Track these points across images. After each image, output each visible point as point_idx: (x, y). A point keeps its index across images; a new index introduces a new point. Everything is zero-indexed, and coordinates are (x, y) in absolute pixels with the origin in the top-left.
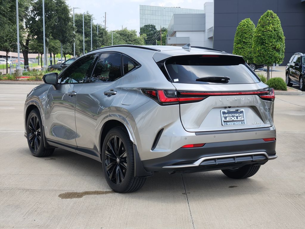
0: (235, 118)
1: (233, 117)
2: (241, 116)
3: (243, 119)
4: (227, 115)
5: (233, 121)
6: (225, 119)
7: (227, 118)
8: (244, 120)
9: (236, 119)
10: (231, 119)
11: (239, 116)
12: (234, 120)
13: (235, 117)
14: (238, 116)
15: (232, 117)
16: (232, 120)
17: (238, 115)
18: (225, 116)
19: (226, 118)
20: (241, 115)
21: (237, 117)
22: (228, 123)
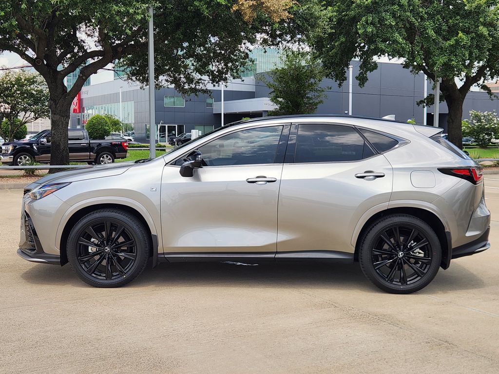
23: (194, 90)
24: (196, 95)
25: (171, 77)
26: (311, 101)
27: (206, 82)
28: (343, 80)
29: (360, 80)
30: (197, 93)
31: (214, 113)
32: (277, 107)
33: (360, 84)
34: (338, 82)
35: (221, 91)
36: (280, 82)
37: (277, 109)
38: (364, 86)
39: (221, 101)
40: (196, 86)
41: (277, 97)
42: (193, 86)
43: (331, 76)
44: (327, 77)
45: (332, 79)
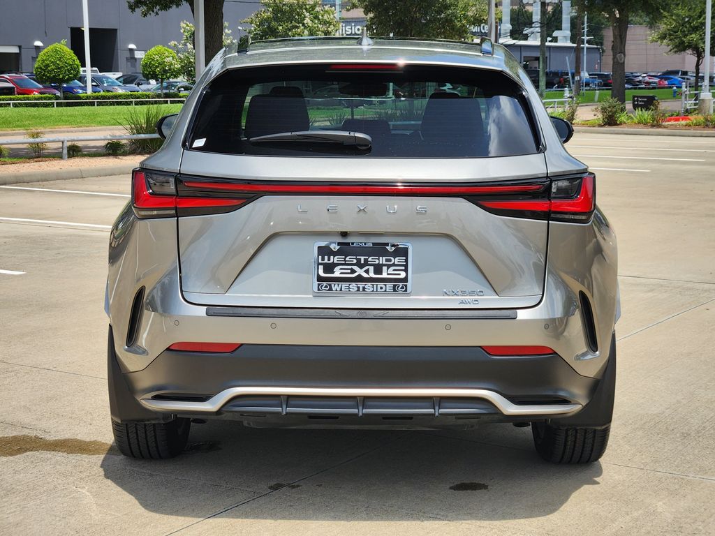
0: (367, 271)
1: (361, 266)
2: (394, 265)
3: (403, 275)
4: (335, 259)
5: (360, 279)
6: (324, 272)
7: (337, 269)
8: (405, 280)
9: (372, 275)
10: (353, 271)
11: (389, 266)
12: (365, 275)
13: (371, 269)
14: (385, 265)
15: (355, 268)
16: (354, 275)
17: (383, 260)
18: (326, 261)
19: (329, 268)
20: (397, 260)
21: (378, 269)
22: (336, 286)
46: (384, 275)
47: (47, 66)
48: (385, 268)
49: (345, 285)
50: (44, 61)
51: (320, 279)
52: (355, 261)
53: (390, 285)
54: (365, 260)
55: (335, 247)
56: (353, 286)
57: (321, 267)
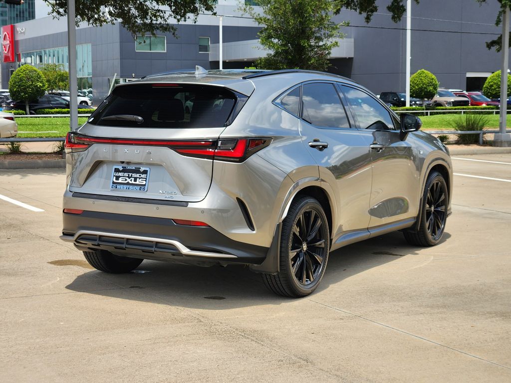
0: (131, 180)
1: (129, 178)
2: (142, 178)
3: (144, 183)
4: (120, 174)
5: (128, 184)
6: (116, 180)
7: (120, 179)
8: (145, 185)
9: (133, 182)
10: (126, 180)
11: (140, 178)
12: (130, 182)
13: (133, 179)
15: (127, 178)
16: (126, 182)
17: (138, 175)
18: (117, 175)
19: (117, 178)
20: (143, 176)
21: (135, 179)
22: (119, 187)
23: (151, 27)
24: (154, 34)
25: (116, 9)
26: (321, 43)
27: (166, 15)
28: (372, 11)
29: (393, 11)
30: (155, 32)
31: (210, 60)
32: (272, 52)
33: (393, 18)
34: (364, 14)
35: (218, 27)
36: (274, 15)
37: (271, 55)
38: (400, 20)
39: (219, 43)
40: (151, 21)
41: (270, 37)
42: (148, 21)
43: (354, 5)
44: (347, 8)
45: (356, 10)
46: (137, 183)
47: (492, 86)
48: (138, 179)
49: (122, 186)
50: (490, 82)
51: (114, 183)
52: (127, 175)
53: (139, 187)
54: (132, 175)
55: (121, 169)
56: (125, 186)
57: (115, 177)
